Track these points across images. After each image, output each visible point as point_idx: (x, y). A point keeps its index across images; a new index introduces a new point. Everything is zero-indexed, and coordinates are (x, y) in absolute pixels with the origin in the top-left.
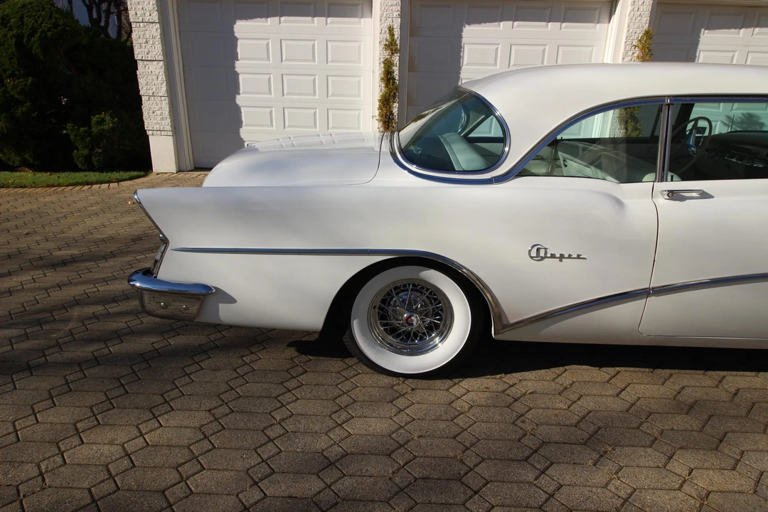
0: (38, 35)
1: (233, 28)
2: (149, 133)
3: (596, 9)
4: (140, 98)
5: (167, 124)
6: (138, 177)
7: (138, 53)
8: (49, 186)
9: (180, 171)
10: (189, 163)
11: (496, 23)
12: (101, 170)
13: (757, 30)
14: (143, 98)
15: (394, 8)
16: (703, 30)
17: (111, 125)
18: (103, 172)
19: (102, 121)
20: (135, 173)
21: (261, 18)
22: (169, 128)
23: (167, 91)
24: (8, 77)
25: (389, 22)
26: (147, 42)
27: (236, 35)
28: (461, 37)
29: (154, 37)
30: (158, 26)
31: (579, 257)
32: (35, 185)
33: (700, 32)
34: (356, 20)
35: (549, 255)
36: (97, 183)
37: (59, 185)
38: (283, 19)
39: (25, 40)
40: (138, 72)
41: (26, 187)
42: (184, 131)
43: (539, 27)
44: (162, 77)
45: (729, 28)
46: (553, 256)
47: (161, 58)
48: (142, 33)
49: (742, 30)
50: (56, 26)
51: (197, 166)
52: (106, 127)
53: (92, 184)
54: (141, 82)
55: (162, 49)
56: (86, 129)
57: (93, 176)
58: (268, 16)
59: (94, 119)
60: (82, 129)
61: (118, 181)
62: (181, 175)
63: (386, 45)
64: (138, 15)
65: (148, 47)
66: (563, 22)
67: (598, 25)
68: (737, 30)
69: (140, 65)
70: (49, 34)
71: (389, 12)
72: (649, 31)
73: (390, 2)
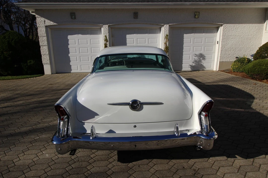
0: (14, 40)
1: (67, 37)
2: (44, 64)
3: (157, 30)
4: (41, 55)
5: (49, 62)
6: (41, 76)
7: (41, 44)
8: (17, 79)
9: (52, 74)
10: (55, 72)
12: (30, 75)
15: (107, 31)
17: (33, 63)
18: (31, 75)
19: (31, 62)
20: (40, 75)
22: (49, 63)
23: (48, 53)
24: (4, 52)
25: (106, 34)
26: (43, 41)
29: (45, 40)
30: (46, 37)
32: (13, 79)
33: (184, 35)
36: (30, 78)
37: (20, 79)
39: (10, 42)
40: (41, 49)
41: (10, 80)
42: (53, 63)
44: (47, 50)
47: (47, 45)
48: (41, 39)
50: (18, 38)
51: (57, 72)
52: (32, 63)
53: (29, 78)
54: (42, 51)
55: (47, 43)
56: (26, 64)
57: (28, 76)
59: (28, 61)
60: (25, 64)
61: (36, 77)
62: (52, 75)
63: (105, 40)
64: (41, 35)
65: (43, 42)
69: (41, 47)
70: (17, 40)
71: (106, 32)
72: (168, 34)
73: (106, 30)
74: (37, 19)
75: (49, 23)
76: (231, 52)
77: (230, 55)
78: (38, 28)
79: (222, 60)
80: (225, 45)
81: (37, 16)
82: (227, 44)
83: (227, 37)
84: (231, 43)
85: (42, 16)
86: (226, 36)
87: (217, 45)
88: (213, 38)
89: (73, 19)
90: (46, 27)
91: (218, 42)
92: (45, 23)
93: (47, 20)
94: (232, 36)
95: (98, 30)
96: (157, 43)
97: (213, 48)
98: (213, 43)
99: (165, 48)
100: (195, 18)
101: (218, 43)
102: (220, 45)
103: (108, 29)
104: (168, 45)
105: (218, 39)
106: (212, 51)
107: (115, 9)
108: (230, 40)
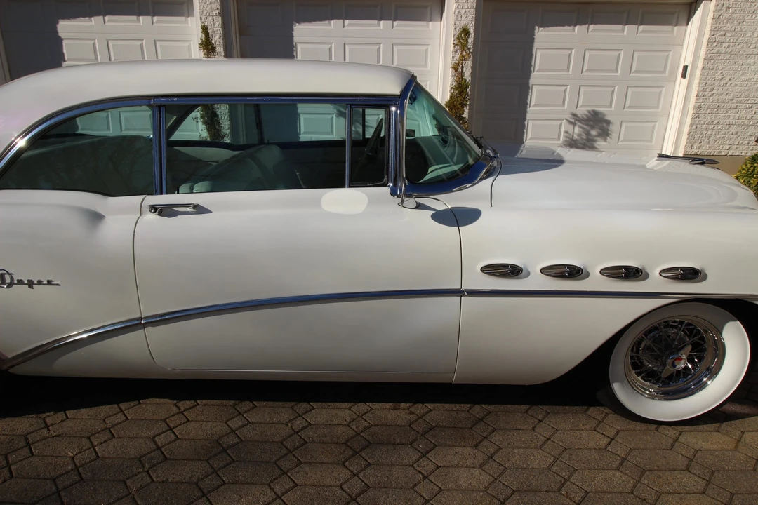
1: (56, 28)
3: (426, 7)
11: (327, 22)
13: (592, 27)
15: (213, 6)
16: (537, 28)
21: (84, 17)
25: (210, 21)
27: (61, 35)
28: (292, 36)
31: (49, 283)
33: (534, 29)
34: (182, 19)
35: (16, 282)
38: (107, 18)
43: (371, 25)
45: (563, 25)
46: (21, 282)
49: (577, 27)
58: (90, 16)
63: (201, 44)
66: (395, 20)
67: (431, 23)
68: (572, 27)
71: (208, 10)
72: (472, 30)
73: (208, 0)
76: (737, 116)
77: (733, 129)
79: (695, 146)
80: (717, 83)
82: (728, 78)
83: (728, 47)
84: (742, 75)
86: (724, 45)
87: (681, 84)
88: (666, 54)
91: (685, 68)
94: (753, 46)
96: (426, 65)
97: (660, 93)
98: (664, 72)
99: (456, 89)
101: (684, 76)
102: (696, 82)
104: (473, 74)
105: (686, 58)
106: (657, 107)
108: (741, 62)
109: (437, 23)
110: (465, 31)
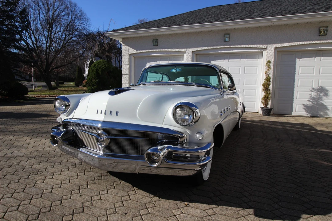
0: (101, 69)
3: (257, 55)
7: (123, 73)
13: (322, 58)
14: (123, 84)
23: (129, 82)
29: (127, 68)
30: (128, 65)
33: (296, 59)
39: (98, 70)
40: (122, 78)
43: (237, 61)
44: (128, 79)
47: (128, 74)
48: (124, 68)
49: (316, 58)
50: (105, 66)
54: (123, 80)
55: (129, 72)
64: (124, 63)
65: (126, 71)
66: (246, 59)
69: (123, 76)
71: (188, 59)
72: (272, 61)
73: (189, 56)
74: (123, 47)
75: (133, 51)
78: (123, 56)
81: (123, 44)
85: (127, 45)
89: (155, 46)
90: (130, 55)
92: (129, 52)
93: (131, 49)
95: (181, 58)
99: (266, 80)
100: (321, 37)
103: (191, 55)
104: (273, 75)
107: (201, 32)
109: (261, 59)
110: (269, 62)
